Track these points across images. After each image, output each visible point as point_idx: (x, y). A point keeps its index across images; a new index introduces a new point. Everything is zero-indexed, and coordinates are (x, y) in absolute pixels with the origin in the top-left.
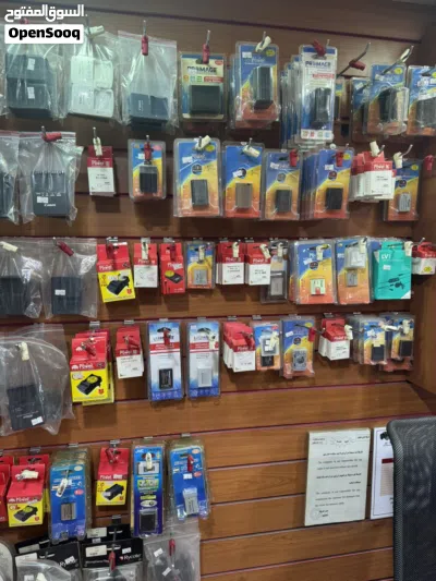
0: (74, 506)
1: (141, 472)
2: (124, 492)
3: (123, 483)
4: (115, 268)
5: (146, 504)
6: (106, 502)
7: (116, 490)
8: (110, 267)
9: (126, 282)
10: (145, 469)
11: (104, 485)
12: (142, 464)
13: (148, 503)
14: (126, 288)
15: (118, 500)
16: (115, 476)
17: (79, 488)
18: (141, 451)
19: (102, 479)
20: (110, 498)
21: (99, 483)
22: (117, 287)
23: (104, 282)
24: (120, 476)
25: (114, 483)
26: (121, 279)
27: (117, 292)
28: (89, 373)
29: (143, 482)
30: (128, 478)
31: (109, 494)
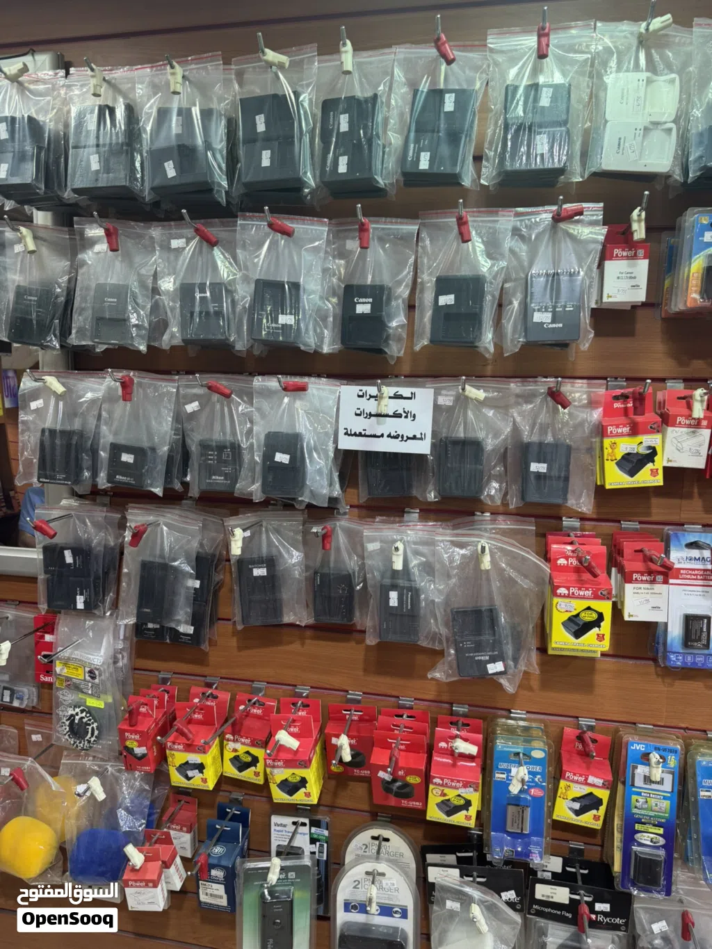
0: (528, 812)
1: (639, 782)
2: (603, 809)
3: (604, 795)
4: (635, 431)
5: (645, 838)
6: (570, 818)
7: (589, 803)
8: (626, 430)
9: (651, 455)
10: (647, 779)
11: (572, 789)
12: (641, 770)
13: (649, 838)
14: (650, 466)
15: (589, 820)
16: (591, 779)
17: (537, 786)
18: (641, 747)
19: (568, 779)
20: (578, 813)
21: (563, 783)
22: (633, 463)
23: (613, 454)
24: (599, 782)
25: (587, 790)
26: (643, 451)
27: (632, 473)
28: (586, 603)
29: (641, 800)
30: (612, 788)
31: (577, 806)
